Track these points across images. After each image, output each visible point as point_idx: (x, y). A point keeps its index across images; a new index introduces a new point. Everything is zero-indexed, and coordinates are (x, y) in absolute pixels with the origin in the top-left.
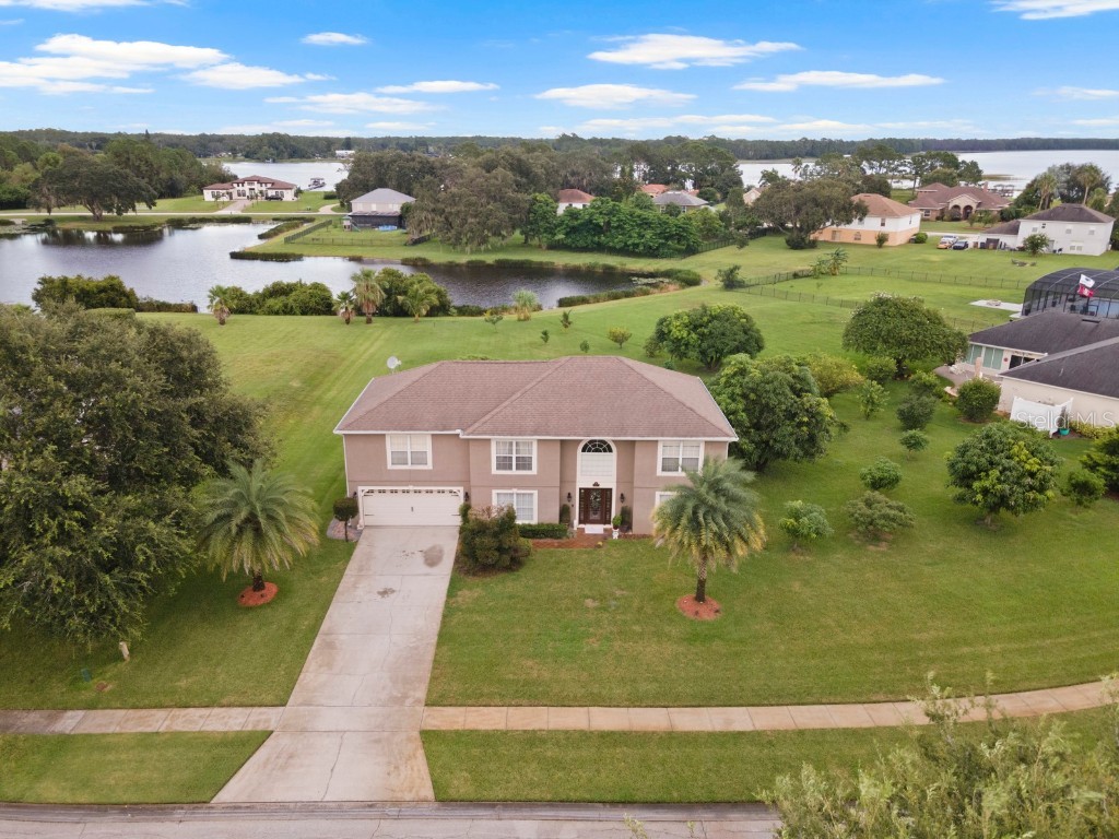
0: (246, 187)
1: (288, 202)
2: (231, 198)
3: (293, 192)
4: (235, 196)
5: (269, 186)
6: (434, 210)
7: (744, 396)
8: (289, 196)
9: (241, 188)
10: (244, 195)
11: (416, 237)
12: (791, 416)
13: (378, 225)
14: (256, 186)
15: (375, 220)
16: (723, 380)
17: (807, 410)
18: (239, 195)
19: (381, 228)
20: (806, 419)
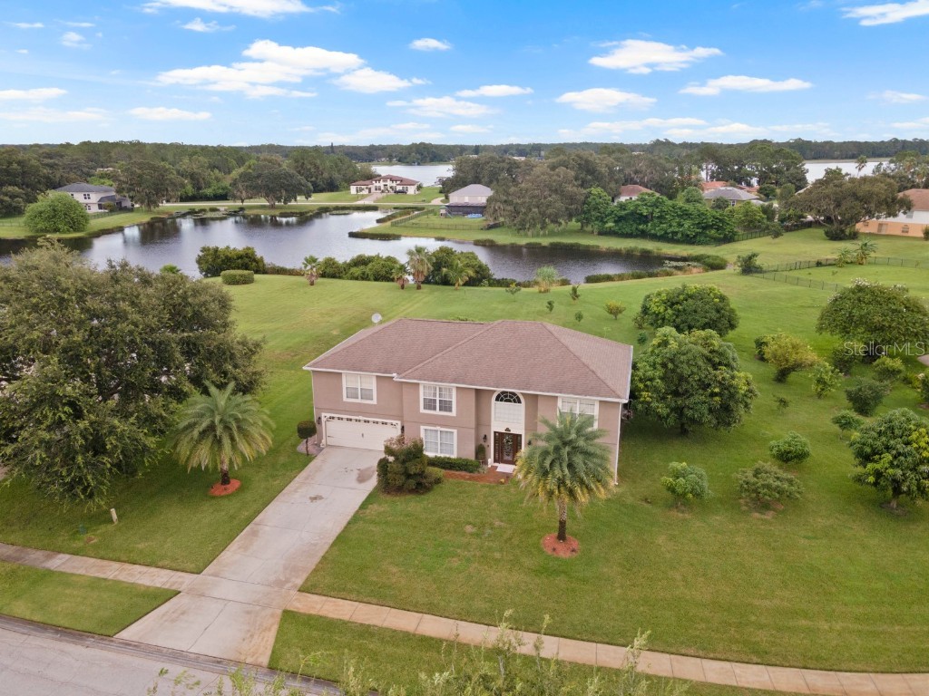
0: (381, 184)
1: (410, 195)
2: (370, 191)
3: (416, 186)
4: (373, 190)
5: (398, 182)
6: (505, 201)
7: (664, 365)
8: (412, 190)
9: (378, 184)
10: (380, 189)
11: (492, 223)
12: (705, 386)
13: (468, 213)
14: (389, 183)
15: (465, 209)
16: (650, 349)
17: (720, 383)
18: (376, 189)
19: (469, 216)
20: (717, 390)
